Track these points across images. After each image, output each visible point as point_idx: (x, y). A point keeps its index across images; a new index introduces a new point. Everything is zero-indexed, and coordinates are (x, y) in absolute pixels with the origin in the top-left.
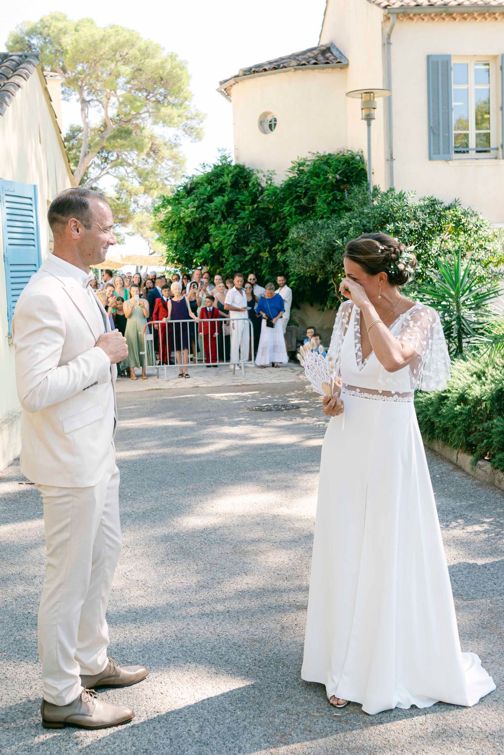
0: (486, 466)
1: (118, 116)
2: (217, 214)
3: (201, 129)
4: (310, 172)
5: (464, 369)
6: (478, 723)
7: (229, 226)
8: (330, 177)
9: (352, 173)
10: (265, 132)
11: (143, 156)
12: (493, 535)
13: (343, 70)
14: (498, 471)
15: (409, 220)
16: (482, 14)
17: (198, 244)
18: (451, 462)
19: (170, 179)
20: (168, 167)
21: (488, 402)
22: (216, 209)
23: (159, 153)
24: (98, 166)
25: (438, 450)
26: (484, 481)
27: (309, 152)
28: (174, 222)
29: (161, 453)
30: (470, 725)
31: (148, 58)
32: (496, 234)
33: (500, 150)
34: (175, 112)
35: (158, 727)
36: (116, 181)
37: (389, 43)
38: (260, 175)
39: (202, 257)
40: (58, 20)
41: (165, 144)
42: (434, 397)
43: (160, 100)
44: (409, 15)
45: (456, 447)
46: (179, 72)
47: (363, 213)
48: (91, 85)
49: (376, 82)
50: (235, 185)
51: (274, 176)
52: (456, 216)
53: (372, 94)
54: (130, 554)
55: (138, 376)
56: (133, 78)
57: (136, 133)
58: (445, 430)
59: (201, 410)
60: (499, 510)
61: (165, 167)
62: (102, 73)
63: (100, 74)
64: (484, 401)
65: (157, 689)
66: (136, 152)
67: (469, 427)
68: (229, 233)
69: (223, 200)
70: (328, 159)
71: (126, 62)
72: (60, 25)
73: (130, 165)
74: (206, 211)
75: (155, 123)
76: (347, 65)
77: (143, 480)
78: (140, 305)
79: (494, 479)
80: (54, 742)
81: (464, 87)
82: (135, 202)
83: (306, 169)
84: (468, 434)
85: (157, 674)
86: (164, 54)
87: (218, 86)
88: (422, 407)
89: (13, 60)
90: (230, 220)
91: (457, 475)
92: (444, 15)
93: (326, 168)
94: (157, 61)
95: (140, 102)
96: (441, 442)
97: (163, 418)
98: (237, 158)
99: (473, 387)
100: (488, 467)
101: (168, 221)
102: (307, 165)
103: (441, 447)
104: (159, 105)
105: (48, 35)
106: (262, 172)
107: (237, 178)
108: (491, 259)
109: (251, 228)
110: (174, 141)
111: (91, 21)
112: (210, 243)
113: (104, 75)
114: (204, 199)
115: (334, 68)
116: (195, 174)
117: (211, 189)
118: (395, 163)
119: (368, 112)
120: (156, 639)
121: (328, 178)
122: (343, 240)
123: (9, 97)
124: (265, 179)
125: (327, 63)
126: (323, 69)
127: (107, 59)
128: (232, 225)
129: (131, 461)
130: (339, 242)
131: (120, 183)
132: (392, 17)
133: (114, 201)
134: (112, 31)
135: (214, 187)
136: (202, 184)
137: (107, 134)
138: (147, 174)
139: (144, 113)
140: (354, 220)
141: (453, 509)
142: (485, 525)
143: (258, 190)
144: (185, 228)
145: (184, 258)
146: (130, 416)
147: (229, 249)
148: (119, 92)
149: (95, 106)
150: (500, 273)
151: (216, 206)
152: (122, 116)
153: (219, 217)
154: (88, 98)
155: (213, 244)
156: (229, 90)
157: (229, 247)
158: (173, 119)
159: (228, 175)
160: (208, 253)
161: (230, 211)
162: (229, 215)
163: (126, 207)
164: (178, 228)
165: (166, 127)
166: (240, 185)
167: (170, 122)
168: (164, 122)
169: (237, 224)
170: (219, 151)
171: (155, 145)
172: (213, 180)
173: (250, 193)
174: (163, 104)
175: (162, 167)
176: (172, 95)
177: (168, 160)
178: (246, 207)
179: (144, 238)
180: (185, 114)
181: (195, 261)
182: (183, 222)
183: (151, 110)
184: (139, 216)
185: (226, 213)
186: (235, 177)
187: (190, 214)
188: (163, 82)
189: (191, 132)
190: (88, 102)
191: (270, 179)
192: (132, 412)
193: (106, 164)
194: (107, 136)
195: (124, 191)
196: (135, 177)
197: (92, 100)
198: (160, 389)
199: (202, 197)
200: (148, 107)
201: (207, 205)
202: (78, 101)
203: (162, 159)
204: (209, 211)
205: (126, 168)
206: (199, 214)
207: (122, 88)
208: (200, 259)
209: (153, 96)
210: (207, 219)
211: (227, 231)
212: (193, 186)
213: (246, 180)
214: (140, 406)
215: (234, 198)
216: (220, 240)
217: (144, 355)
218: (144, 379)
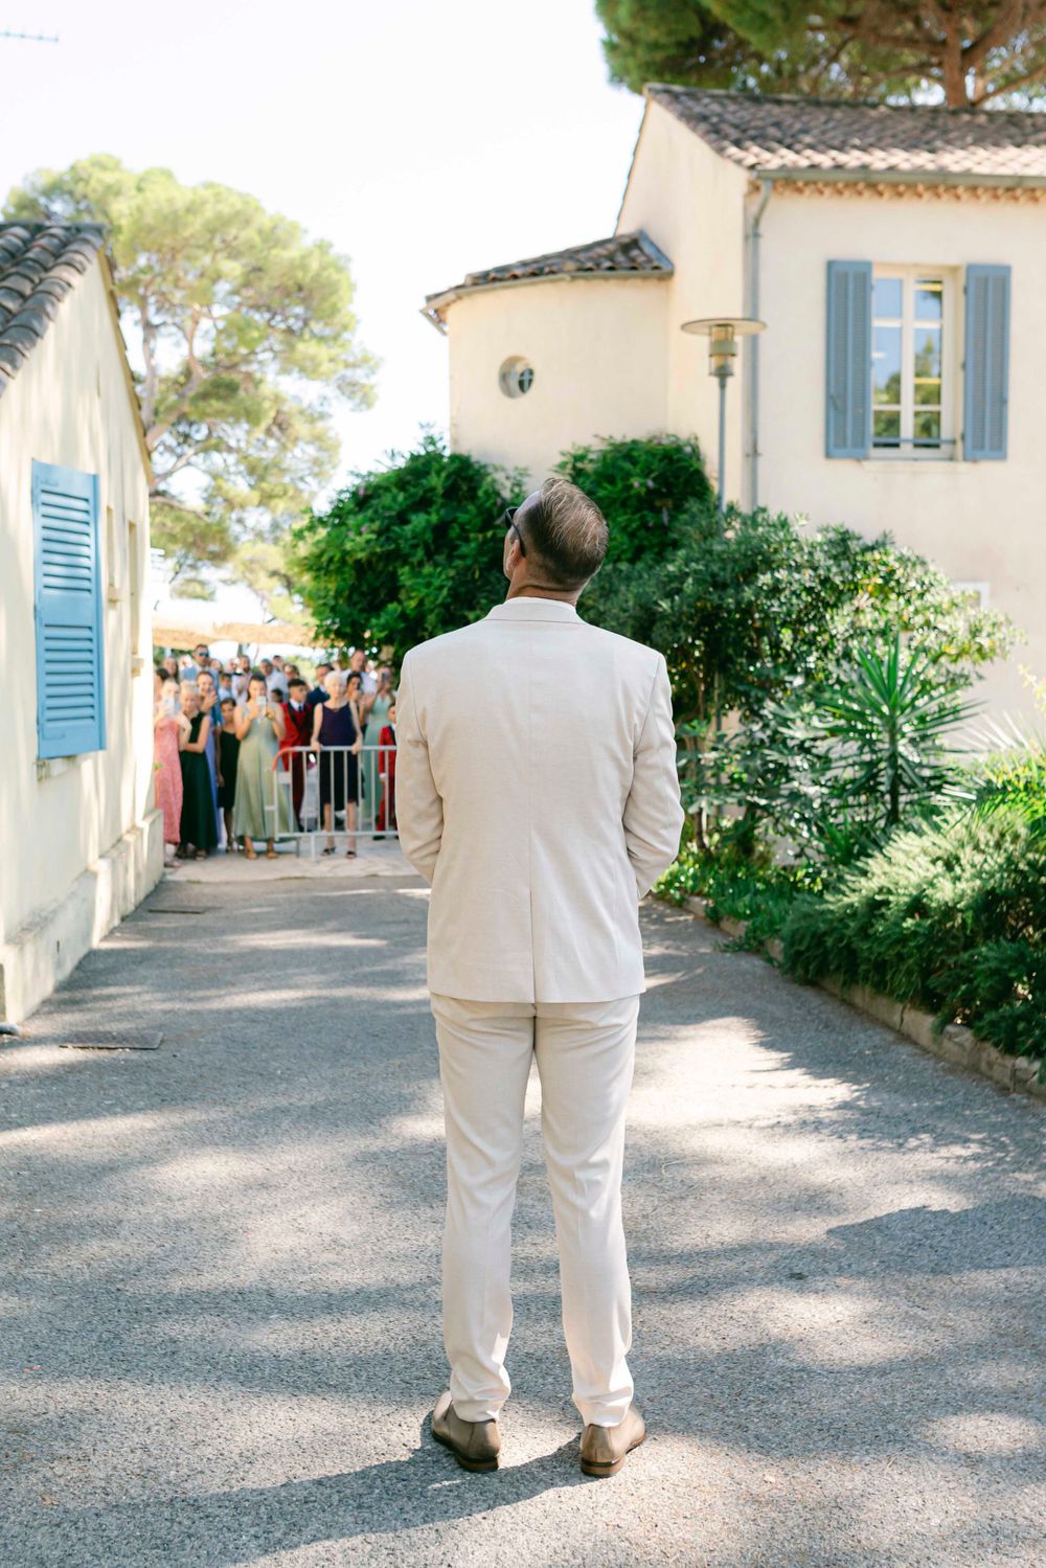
0: (961, 1036)
1: (214, 354)
2: (415, 547)
3: (372, 387)
4: (596, 472)
5: (917, 850)
6: (1023, 1510)
7: (439, 569)
8: (636, 484)
9: (677, 478)
10: (509, 393)
11: (259, 433)
12: (990, 1164)
13: (663, 284)
14: (988, 1045)
15: (798, 568)
16: (933, 188)
17: (377, 602)
18: (888, 1027)
19: (309, 479)
20: (306, 457)
21: (970, 914)
22: (414, 538)
23: (289, 431)
24: (169, 449)
25: (861, 1005)
26: (957, 1064)
27: (596, 436)
28: (331, 560)
29: (326, 998)
30: (1009, 1513)
31: (275, 246)
32: (956, 601)
33: (960, 444)
34: (322, 352)
35: (408, 1507)
36: (206, 480)
37: (756, 235)
38: (499, 476)
39: (383, 628)
40: (104, 167)
41: (302, 412)
42: (859, 902)
43: (295, 328)
44: (795, 182)
45: (902, 998)
46: (335, 276)
47: (710, 552)
48: (163, 294)
49: (731, 306)
50: (451, 493)
51: (525, 480)
52: (885, 564)
53: (730, 329)
54: (298, 1184)
55: (259, 853)
56: (247, 284)
57: (246, 390)
58: (881, 966)
59: (390, 919)
60: (993, 1118)
61: (300, 455)
62: (186, 273)
63: (181, 274)
64: (961, 911)
65: (393, 1438)
66: (245, 426)
67: (930, 960)
68: (437, 583)
69: (428, 521)
70: (632, 449)
71: (234, 254)
72: (109, 178)
73: (230, 450)
74: (395, 541)
75: (284, 371)
76: (670, 275)
77: (302, 1046)
78: (267, 715)
79: (979, 1059)
80: (211, 1532)
81: (894, 324)
82: (240, 521)
83: (589, 467)
84: (926, 973)
85: (388, 1410)
86: (307, 242)
87: (423, 304)
88: (832, 921)
89: (53, 236)
90: (440, 558)
91: (904, 1052)
92: (861, 186)
93: (627, 466)
94: (292, 253)
95: (257, 329)
96: (868, 989)
97: (321, 933)
98: (455, 441)
99: (938, 885)
100: (967, 1037)
101: (320, 556)
102: (591, 461)
103: (867, 999)
104: (294, 340)
105: (85, 197)
106: (503, 469)
107: (456, 481)
108: (945, 648)
109: (481, 575)
110: (319, 409)
111: (168, 174)
112: (400, 602)
113: (190, 278)
114: (390, 517)
115: (645, 278)
116: (373, 470)
117: (405, 499)
118: (762, 462)
119: (721, 361)
120: (377, 1343)
121: (631, 486)
122: (673, 601)
123: (53, 304)
124: (508, 484)
125: (634, 268)
126: (626, 278)
127: (199, 247)
128: (444, 569)
129: (272, 1011)
130: (665, 605)
131: (213, 483)
132: (765, 187)
133: (198, 517)
134: (208, 193)
135: (411, 496)
136: (387, 489)
137: (190, 389)
138: (266, 468)
139: (264, 351)
140: (693, 565)
141: (906, 1115)
142: (972, 1145)
143: (495, 504)
144: (353, 572)
145: (348, 630)
146: (254, 925)
147: (438, 615)
148: (219, 310)
149: (170, 335)
150: (962, 676)
151: (413, 531)
152: (221, 356)
153: (420, 553)
154: (156, 320)
155: (406, 604)
156: (444, 312)
157: (436, 611)
158: (319, 365)
159: (438, 473)
160: (396, 620)
161: (440, 541)
162: (438, 551)
163: (221, 531)
164: (339, 571)
165: (305, 380)
166: (461, 493)
167: (314, 371)
168: (302, 370)
169: (454, 567)
170: (422, 427)
171: (284, 413)
172: (408, 483)
173: (481, 510)
174: (302, 335)
175: (294, 457)
176: (319, 319)
177: (308, 443)
178: (472, 535)
179: (256, 592)
180: (343, 357)
181: (367, 635)
182: (350, 560)
183: (277, 347)
184: (247, 549)
185: (432, 547)
186: (454, 477)
187: (364, 545)
188: (302, 295)
189: (353, 392)
190: (157, 326)
191: (519, 485)
192: (256, 918)
193: (186, 448)
194: (191, 394)
195: (220, 499)
196: (240, 473)
197: (164, 324)
198: (303, 878)
199: (387, 514)
200: (272, 340)
201: (396, 529)
202: (136, 323)
203: (296, 440)
204: (402, 542)
205: (225, 455)
206: (382, 546)
207: (224, 302)
208: (381, 631)
209: (282, 321)
210: (396, 556)
211: (433, 580)
212: (369, 492)
213: (473, 485)
214: (271, 909)
215: (449, 518)
216: (422, 595)
217: (272, 812)
218: (272, 858)
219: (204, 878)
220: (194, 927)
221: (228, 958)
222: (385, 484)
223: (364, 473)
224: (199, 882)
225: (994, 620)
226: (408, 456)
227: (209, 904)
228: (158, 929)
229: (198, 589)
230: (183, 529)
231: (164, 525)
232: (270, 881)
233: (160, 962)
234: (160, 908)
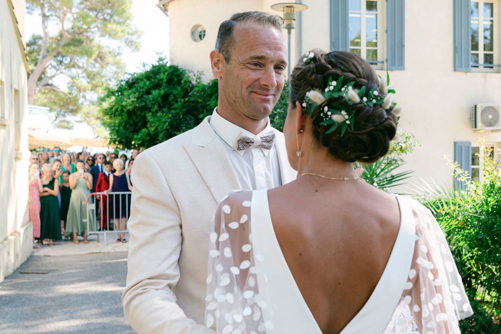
1: (72, 28)
2: (154, 104)
3: (139, 43)
7: (164, 114)
10: (195, 40)
11: (92, 61)
17: (137, 128)
20: (112, 71)
22: (153, 100)
23: (105, 60)
24: (54, 67)
28: (117, 110)
33: (385, 63)
34: (119, 28)
36: (69, 79)
38: (191, 75)
39: (140, 139)
41: (110, 53)
43: (107, 18)
48: (51, 3)
50: (170, 81)
51: (202, 76)
53: (292, 8)
55: (80, 241)
56: (86, 0)
57: (86, 43)
61: (109, 70)
66: (86, 58)
68: (163, 120)
69: (159, 93)
73: (79, 67)
74: (145, 101)
75: (103, 35)
78: (84, 178)
82: (84, 97)
90: (165, 109)
95: (91, 19)
98: (172, 60)
101: (112, 108)
104: (106, 23)
106: (193, 72)
107: (172, 76)
109: (183, 116)
110: (117, 51)
112: (147, 128)
114: (143, 92)
116: (136, 72)
117: (150, 84)
119: (289, 22)
124: (195, 78)
128: (167, 114)
131: (72, 81)
133: (66, 95)
135: (152, 82)
136: (142, 80)
137: (62, 42)
138: (95, 75)
139: (94, 27)
140: (278, 110)
143: (189, 86)
144: (126, 115)
145: (124, 140)
146: (71, 280)
147: (164, 134)
148: (74, 10)
149: (54, 20)
150: (394, 160)
151: (153, 98)
152: (76, 29)
153: (156, 107)
154: (48, 14)
155: (150, 129)
156: (167, 6)
157: (163, 132)
158: (117, 33)
159: (164, 73)
160: (145, 136)
161: (165, 102)
162: (164, 106)
163: (75, 100)
164: (120, 115)
165: (111, 39)
166: (174, 82)
167: (115, 35)
168: (110, 36)
169: (171, 114)
170: (157, 54)
171: (102, 53)
172: (151, 77)
173: (183, 89)
174: (110, 22)
175: (107, 71)
176: (117, 15)
177: (112, 65)
178: (179, 100)
179: (90, 125)
180: (127, 30)
181: (133, 143)
182: (125, 110)
183: (99, 26)
184: (86, 108)
185: (161, 104)
186: (170, 75)
187: (131, 103)
188: (110, 5)
189: (131, 45)
190: (48, 16)
191: (199, 78)
192: (73, 275)
193: (60, 66)
194: (62, 44)
195: (75, 88)
196: (84, 77)
197: (51, 15)
198: (100, 253)
199: (141, 90)
200: (97, 23)
201: (145, 96)
202: (39, 15)
203: (107, 64)
204: (148, 102)
205: (77, 69)
206: (139, 104)
207: (77, 7)
208: (138, 141)
209: (102, 15)
210: (145, 108)
211: (162, 119)
212: (134, 81)
213: (180, 78)
214: (81, 270)
215: (169, 92)
216: (156, 126)
217: (86, 222)
218: (86, 243)
219: (52, 254)
220: (41, 281)
221: (53, 299)
222: (141, 78)
223: (132, 73)
224: (49, 256)
225: (407, 136)
226: (151, 66)
227: (51, 268)
228: (22, 283)
229: (66, 124)
230: (59, 99)
231: (51, 98)
232: (84, 254)
233: (17, 304)
234: (27, 271)
